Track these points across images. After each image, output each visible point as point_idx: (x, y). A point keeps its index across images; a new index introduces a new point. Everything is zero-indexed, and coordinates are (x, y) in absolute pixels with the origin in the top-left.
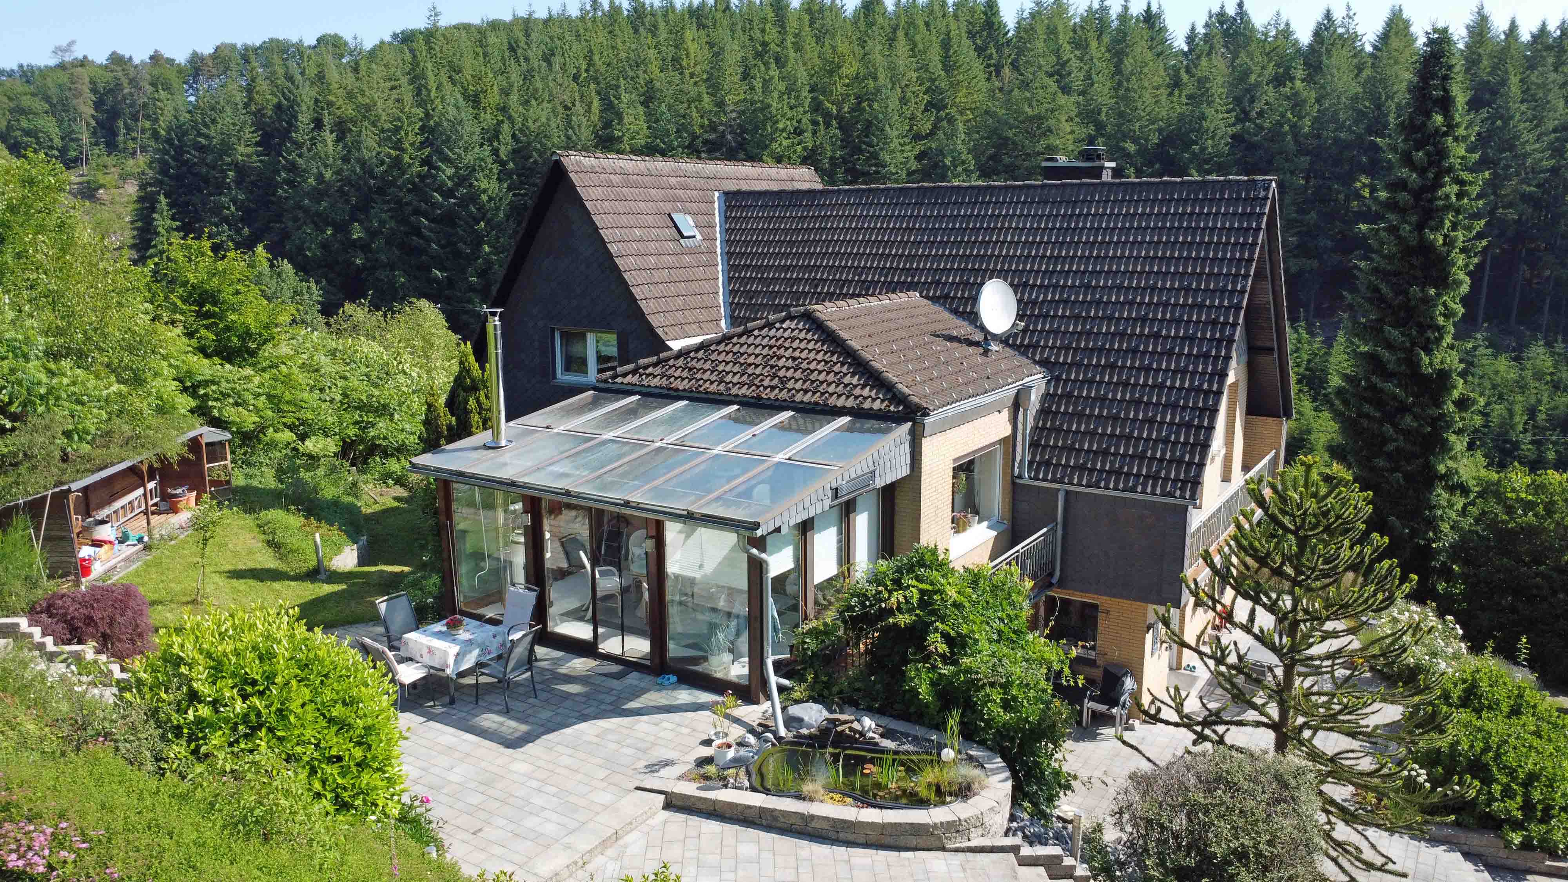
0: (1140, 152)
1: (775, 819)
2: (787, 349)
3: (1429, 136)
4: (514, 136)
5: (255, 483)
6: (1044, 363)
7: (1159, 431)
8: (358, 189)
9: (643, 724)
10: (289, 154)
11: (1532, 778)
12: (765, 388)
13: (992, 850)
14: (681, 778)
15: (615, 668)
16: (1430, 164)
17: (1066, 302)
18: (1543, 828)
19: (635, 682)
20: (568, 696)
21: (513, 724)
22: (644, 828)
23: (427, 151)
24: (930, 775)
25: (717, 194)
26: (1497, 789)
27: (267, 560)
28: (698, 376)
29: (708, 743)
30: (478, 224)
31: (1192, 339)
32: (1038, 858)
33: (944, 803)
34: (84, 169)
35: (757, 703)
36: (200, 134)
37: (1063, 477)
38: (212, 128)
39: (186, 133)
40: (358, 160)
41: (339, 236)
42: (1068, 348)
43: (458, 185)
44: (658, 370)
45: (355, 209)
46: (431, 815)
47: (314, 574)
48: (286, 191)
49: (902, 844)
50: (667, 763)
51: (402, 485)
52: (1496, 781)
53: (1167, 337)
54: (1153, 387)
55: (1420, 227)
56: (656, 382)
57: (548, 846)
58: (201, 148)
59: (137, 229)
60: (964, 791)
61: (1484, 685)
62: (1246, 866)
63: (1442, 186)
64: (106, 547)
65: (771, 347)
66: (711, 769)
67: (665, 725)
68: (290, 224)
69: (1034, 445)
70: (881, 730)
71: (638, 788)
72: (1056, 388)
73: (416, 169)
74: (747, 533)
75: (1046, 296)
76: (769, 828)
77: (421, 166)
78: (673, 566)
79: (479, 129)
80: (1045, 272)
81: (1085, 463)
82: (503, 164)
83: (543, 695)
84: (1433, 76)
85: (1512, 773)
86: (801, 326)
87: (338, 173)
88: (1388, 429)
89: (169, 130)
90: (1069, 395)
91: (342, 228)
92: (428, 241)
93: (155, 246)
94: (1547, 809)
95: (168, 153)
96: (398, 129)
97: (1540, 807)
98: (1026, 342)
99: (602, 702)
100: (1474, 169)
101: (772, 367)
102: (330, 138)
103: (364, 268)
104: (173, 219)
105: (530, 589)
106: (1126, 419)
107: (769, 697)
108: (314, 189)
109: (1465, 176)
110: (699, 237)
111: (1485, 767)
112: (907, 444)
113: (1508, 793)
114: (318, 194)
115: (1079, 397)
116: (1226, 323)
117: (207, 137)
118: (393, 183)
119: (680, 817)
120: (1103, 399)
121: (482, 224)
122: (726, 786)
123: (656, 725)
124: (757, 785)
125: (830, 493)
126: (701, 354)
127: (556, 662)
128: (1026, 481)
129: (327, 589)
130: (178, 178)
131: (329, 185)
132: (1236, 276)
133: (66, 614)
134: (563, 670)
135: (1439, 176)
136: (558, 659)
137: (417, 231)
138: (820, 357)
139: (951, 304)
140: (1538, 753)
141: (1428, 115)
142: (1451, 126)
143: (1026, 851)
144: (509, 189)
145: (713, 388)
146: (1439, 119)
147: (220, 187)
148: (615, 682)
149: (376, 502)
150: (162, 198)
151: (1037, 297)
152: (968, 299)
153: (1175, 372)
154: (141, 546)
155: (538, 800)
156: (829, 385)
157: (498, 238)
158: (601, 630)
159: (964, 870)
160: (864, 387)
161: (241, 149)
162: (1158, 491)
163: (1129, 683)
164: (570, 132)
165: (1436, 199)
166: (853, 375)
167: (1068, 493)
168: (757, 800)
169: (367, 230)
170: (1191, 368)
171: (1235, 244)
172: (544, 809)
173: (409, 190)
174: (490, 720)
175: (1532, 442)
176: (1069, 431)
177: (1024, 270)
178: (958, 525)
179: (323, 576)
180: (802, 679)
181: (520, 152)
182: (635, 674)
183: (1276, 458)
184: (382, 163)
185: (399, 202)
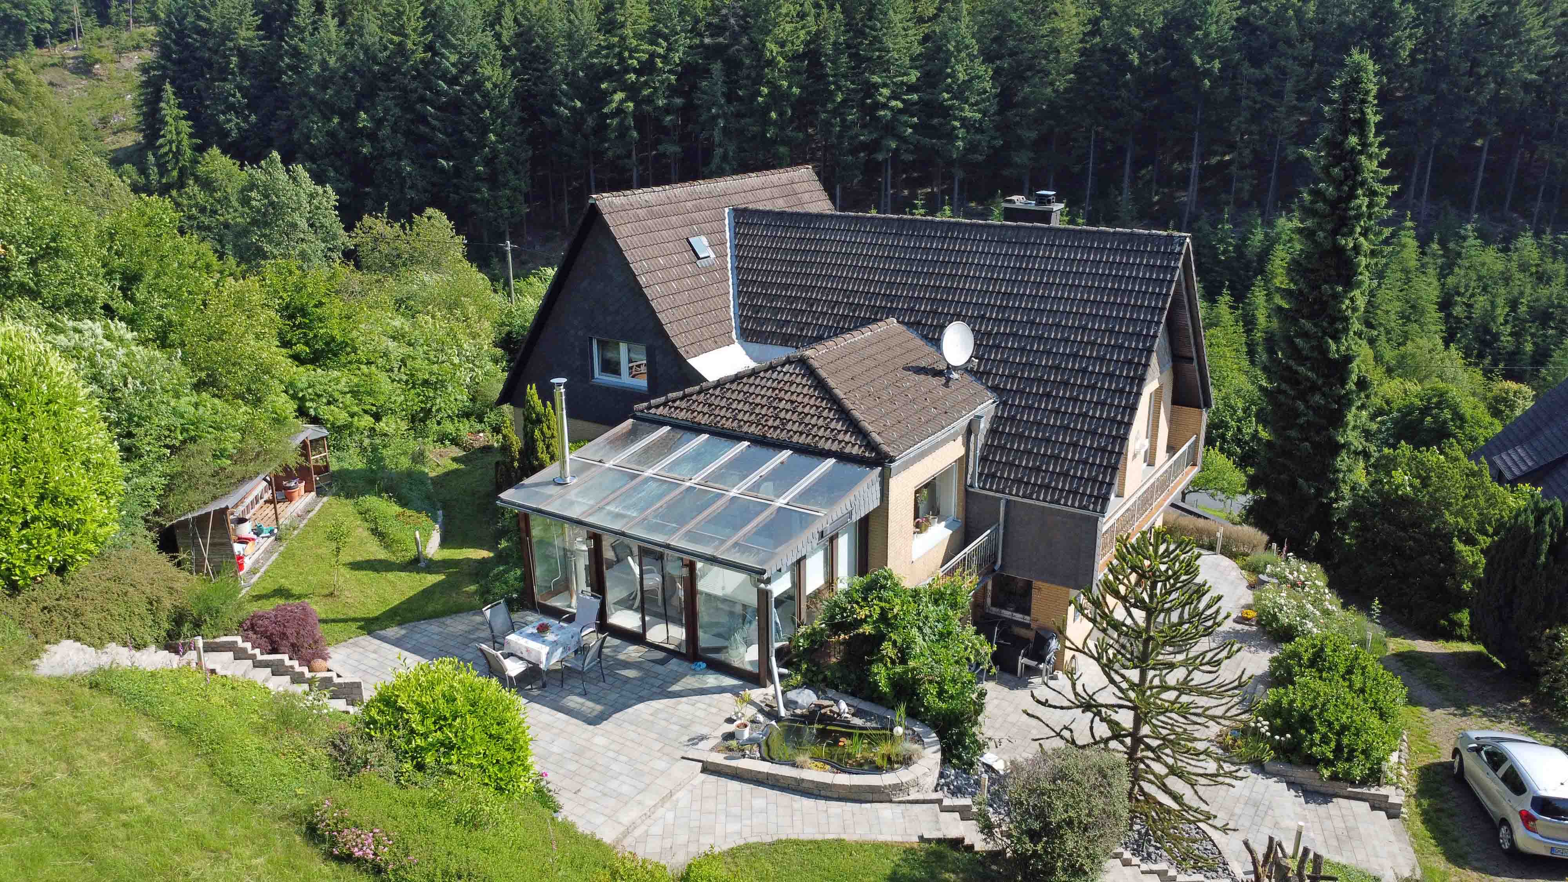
0: (1145, 36)
1: (778, 780)
2: (786, 392)
3: (1348, 153)
4: (516, 20)
5: (346, 466)
6: (994, 389)
7: (1081, 454)
8: (362, 76)
9: (684, 705)
10: (292, 38)
11: (1344, 728)
12: (770, 428)
13: (924, 802)
14: (712, 749)
15: (660, 655)
16: (1347, 178)
17: (1015, 335)
18: (1347, 765)
19: (675, 668)
20: (627, 680)
21: (590, 704)
22: (688, 787)
23: (430, 37)
24: (884, 748)
25: (727, 210)
26: (1317, 737)
27: (376, 551)
28: (717, 412)
29: (730, 721)
30: (483, 112)
31: (1111, 375)
32: (955, 806)
33: (893, 769)
34: (77, 42)
35: (765, 686)
36: (199, 17)
37: (1004, 488)
38: (212, 11)
39: (185, 17)
40: (362, 46)
41: (346, 125)
42: (1014, 377)
43: (462, 72)
44: (683, 404)
45: (361, 96)
46: (550, 786)
47: (417, 564)
48: (290, 77)
49: (862, 798)
50: (702, 738)
51: (457, 445)
52: (1317, 731)
53: (1092, 373)
54: (1079, 415)
55: (1335, 232)
56: (682, 415)
57: (626, 803)
58: (203, 32)
59: (144, 114)
60: (907, 761)
61: (1328, 651)
62: (1072, 829)
63: (1357, 197)
64: (251, 543)
65: (774, 389)
66: (733, 743)
67: (699, 705)
68: (296, 112)
69: (983, 459)
70: (853, 710)
71: (683, 758)
72: (1003, 411)
73: (420, 55)
74: (757, 577)
75: (999, 328)
76: (773, 787)
77: (425, 52)
78: (702, 585)
79: (480, 14)
80: (999, 307)
81: (1023, 477)
82: (506, 49)
83: (609, 680)
84: (1353, 100)
85: (1330, 724)
86: (797, 371)
87: (342, 58)
88: (1301, 406)
89: (169, 13)
90: (1013, 418)
91: (348, 116)
92: (433, 128)
93: (164, 136)
94: (1352, 751)
95: (168, 37)
96: (400, 14)
97: (1346, 750)
98: (981, 369)
99: (653, 686)
100: (1386, 181)
101: (775, 408)
102: (332, 23)
103: (372, 157)
104: (180, 107)
105: (595, 597)
106: (1056, 441)
107: (773, 682)
108: (318, 76)
109: (1378, 187)
110: (713, 256)
111: (1311, 721)
112: (878, 484)
113: (1325, 740)
114: (323, 82)
115: (1021, 420)
116: (1139, 364)
117: (207, 20)
118: (397, 70)
119: (713, 778)
120: (1039, 424)
121: (487, 112)
122: (744, 756)
123: (693, 705)
124: (765, 755)
125: (817, 536)
126: (717, 392)
127: (616, 649)
128: (977, 490)
129: (432, 579)
130: (179, 62)
131: (334, 71)
132: (1151, 322)
133: (266, 631)
134: (621, 657)
135: (1353, 189)
136: (617, 646)
137: (423, 119)
138: (812, 402)
139: (922, 331)
140: (1353, 708)
141: (1345, 134)
142: (1365, 145)
143: (947, 802)
144: (514, 76)
145: (728, 424)
146: (1353, 140)
147: (223, 73)
148: (659, 667)
149: (438, 465)
150: (168, 87)
151: (992, 329)
152: (936, 327)
153: (1096, 403)
154: (273, 538)
155: (615, 767)
156: (819, 428)
157: (504, 126)
158: (647, 618)
159: (904, 817)
160: (846, 432)
161: (243, 33)
162: (1077, 504)
163: (1054, 644)
164: (572, 17)
165: (1350, 209)
166: (838, 421)
167: (1008, 502)
168: (765, 767)
169: (372, 118)
170: (1109, 401)
171: (1153, 293)
172: (621, 774)
173: (414, 78)
174: (574, 701)
175: (1511, 334)
176: (1011, 449)
177: (982, 304)
178: (920, 527)
179: (422, 564)
180: (798, 670)
181: (524, 36)
182: (674, 661)
183: (1197, 441)
184: (386, 48)
185: (404, 90)
